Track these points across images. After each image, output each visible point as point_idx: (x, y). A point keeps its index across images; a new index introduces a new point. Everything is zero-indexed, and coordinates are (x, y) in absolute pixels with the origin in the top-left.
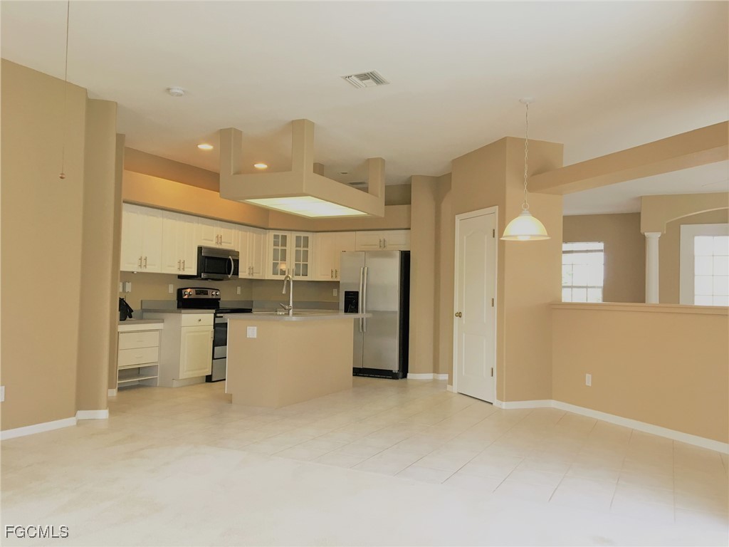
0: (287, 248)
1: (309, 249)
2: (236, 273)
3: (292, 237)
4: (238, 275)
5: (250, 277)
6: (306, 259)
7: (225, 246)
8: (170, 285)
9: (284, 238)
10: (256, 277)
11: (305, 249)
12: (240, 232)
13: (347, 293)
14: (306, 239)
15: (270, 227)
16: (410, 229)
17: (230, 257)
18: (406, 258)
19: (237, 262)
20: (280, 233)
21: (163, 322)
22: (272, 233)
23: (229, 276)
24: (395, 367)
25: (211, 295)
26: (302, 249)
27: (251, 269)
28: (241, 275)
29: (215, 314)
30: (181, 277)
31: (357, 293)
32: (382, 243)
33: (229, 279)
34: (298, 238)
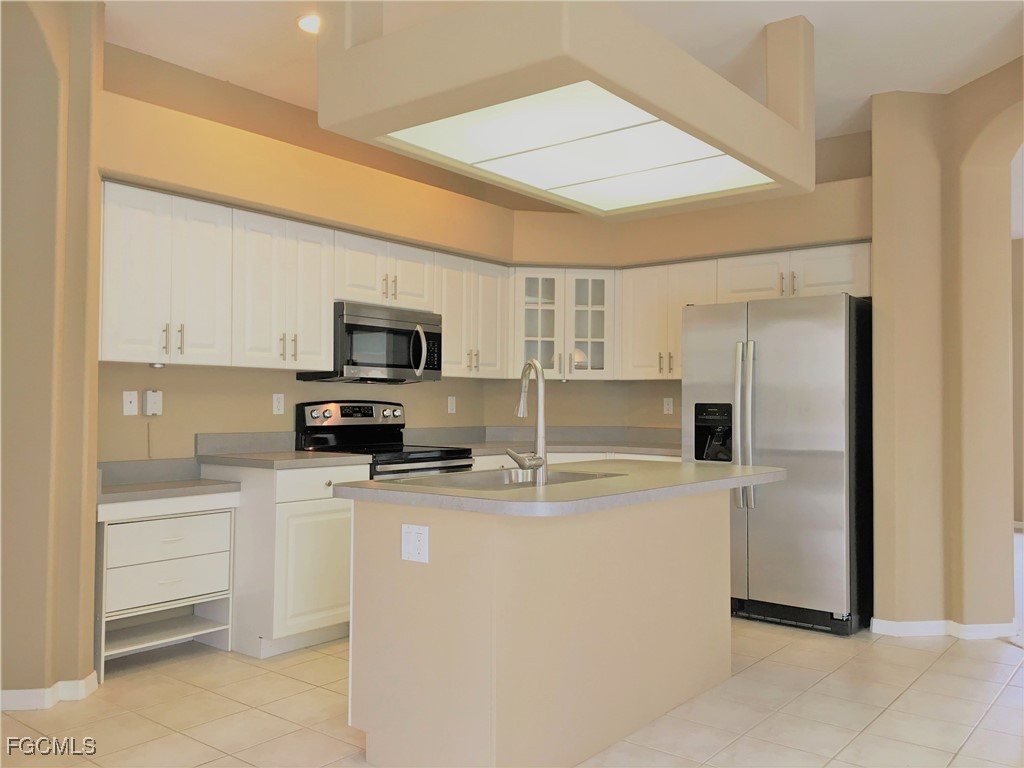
0: (557, 307)
1: (607, 308)
2: (435, 364)
3: (566, 282)
4: (439, 368)
5: (473, 374)
6: (599, 329)
7: (405, 302)
8: (275, 396)
9: (550, 284)
10: (485, 373)
11: (598, 308)
12: (445, 270)
13: (700, 409)
14: (599, 285)
15: (516, 258)
16: (869, 240)
17: (419, 328)
18: (862, 315)
19: (435, 339)
20: (541, 274)
21: (239, 490)
22: (523, 274)
23: (418, 372)
24: (840, 604)
25: (383, 416)
26: (590, 308)
27: (474, 355)
28: (447, 370)
29: (373, 466)
30: (304, 376)
31: (727, 409)
32: (787, 282)
33: (418, 380)
34: (581, 284)
